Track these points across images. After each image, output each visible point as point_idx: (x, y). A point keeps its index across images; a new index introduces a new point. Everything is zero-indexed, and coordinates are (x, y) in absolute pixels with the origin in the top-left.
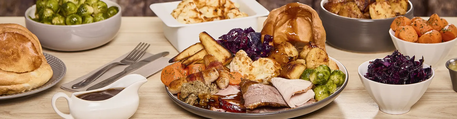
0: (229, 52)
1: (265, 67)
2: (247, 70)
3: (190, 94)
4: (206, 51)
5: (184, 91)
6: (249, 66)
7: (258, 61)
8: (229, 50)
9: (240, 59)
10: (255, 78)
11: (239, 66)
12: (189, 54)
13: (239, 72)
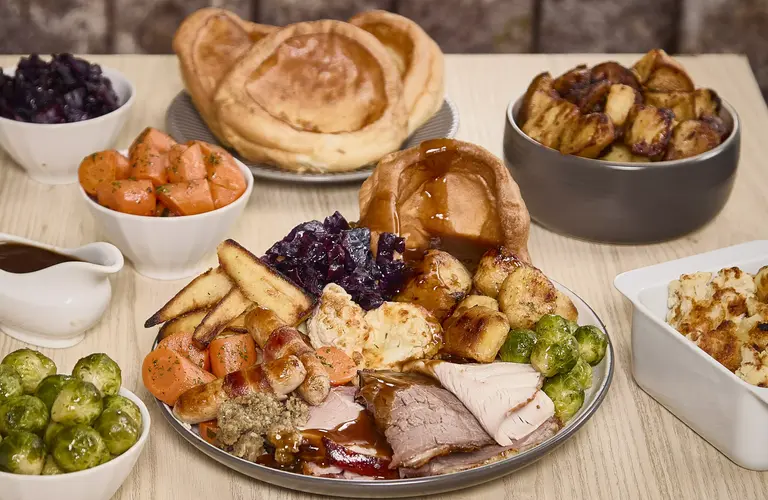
0: (304, 294)
1: (406, 332)
2: (357, 340)
3: (244, 432)
4: (242, 292)
5: (231, 427)
6: (362, 331)
7: (380, 311)
8: (301, 286)
9: (338, 314)
10: (381, 360)
11: (340, 333)
12: (194, 301)
13: (339, 346)
